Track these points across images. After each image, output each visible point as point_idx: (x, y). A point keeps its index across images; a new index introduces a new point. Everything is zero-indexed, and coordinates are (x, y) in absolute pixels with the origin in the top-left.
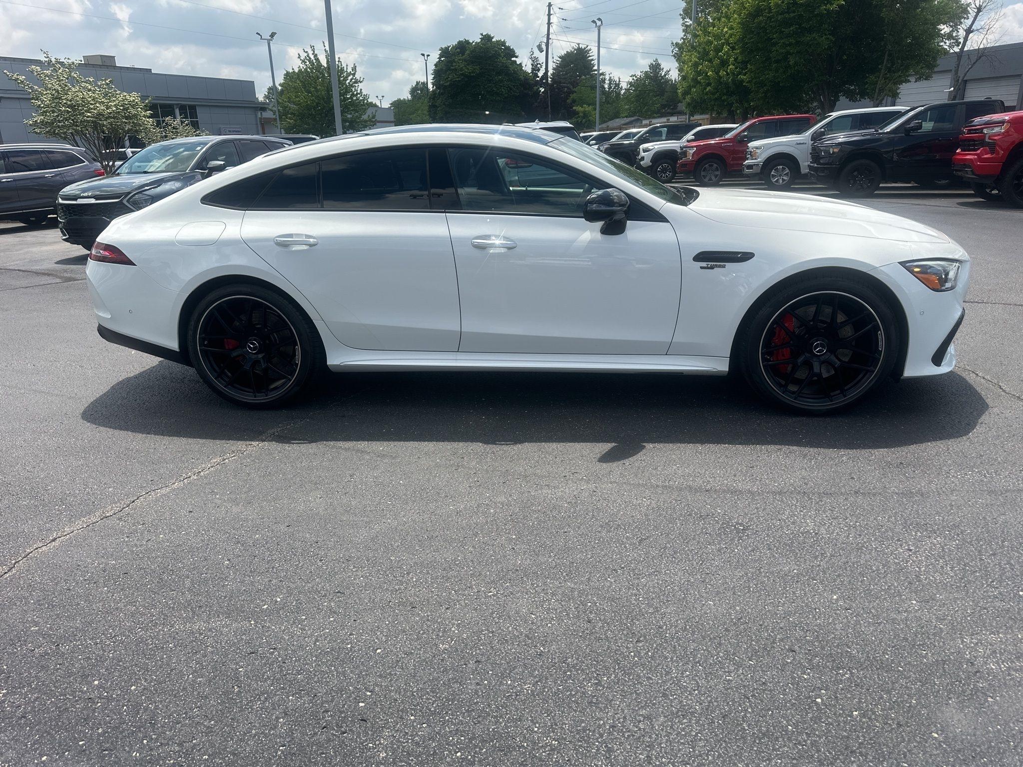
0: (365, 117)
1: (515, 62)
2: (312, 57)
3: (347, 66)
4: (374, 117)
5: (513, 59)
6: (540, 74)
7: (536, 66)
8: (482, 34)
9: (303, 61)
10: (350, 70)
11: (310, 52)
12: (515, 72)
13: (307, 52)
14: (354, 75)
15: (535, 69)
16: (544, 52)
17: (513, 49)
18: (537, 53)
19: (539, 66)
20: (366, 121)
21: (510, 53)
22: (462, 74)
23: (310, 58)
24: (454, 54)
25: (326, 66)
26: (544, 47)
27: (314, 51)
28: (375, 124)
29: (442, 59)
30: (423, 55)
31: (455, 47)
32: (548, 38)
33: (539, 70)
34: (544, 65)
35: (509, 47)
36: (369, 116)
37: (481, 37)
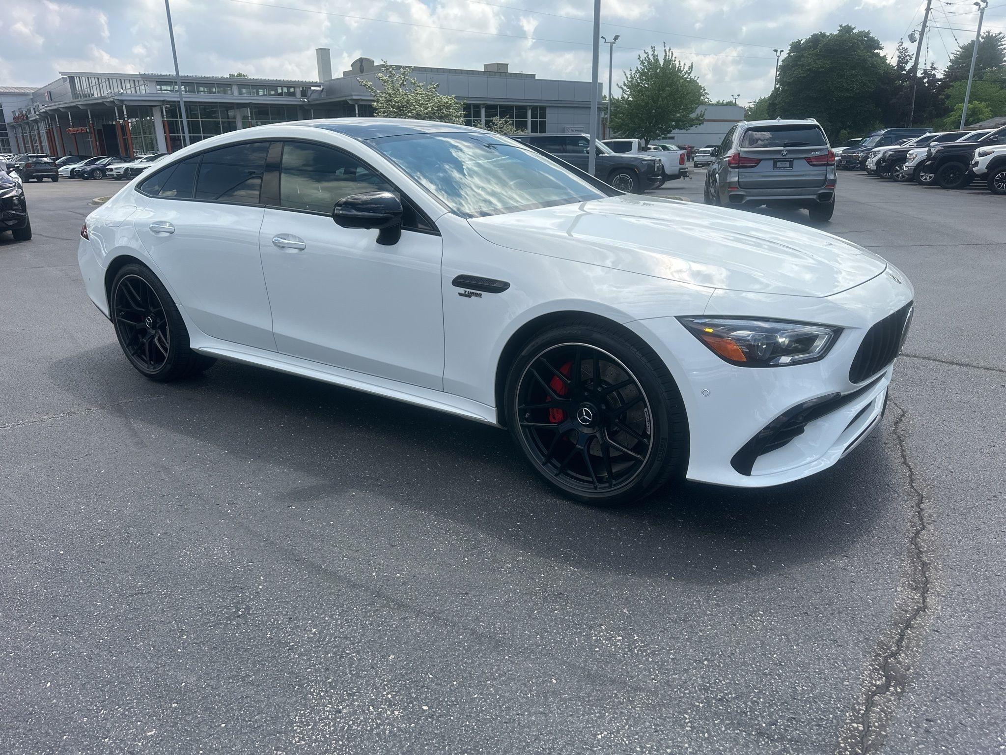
0: (693, 116)
1: (878, 54)
2: (651, 57)
3: (685, 65)
4: (702, 116)
5: (876, 51)
6: (908, 67)
7: (904, 58)
8: (841, 26)
9: (642, 62)
10: (686, 69)
11: (650, 53)
12: (873, 66)
13: (647, 53)
14: (689, 74)
15: (902, 61)
16: (916, 43)
17: (877, 40)
18: (907, 44)
19: (908, 57)
20: (692, 120)
21: (874, 44)
22: (809, 70)
23: (649, 59)
24: (804, 49)
25: (662, 64)
26: (917, 36)
27: (654, 52)
28: (703, 123)
29: (792, 54)
30: (776, 51)
31: (807, 41)
32: (924, 26)
33: (907, 62)
34: (914, 57)
35: (873, 38)
36: (698, 115)
37: (839, 28)
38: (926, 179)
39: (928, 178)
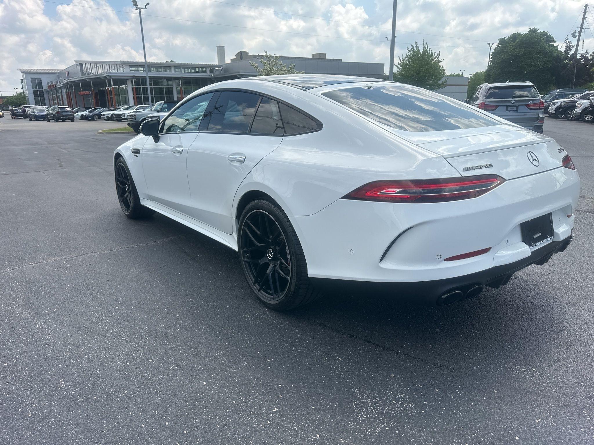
0: (440, 82)
1: (553, 45)
2: (415, 48)
3: (435, 52)
4: (445, 82)
5: (552, 43)
6: (571, 52)
7: (569, 47)
9: (410, 51)
10: (436, 55)
11: (415, 46)
12: (550, 52)
13: (412, 46)
14: (438, 58)
15: (568, 49)
16: (577, 38)
17: (552, 37)
18: (571, 39)
19: (571, 47)
20: (440, 85)
21: (551, 39)
22: (511, 55)
23: (414, 49)
24: (508, 42)
25: (421, 53)
26: (577, 34)
27: (417, 45)
28: (446, 86)
29: (500, 46)
30: (489, 44)
31: (509, 38)
32: (582, 28)
33: (570, 50)
34: (575, 46)
35: (550, 36)
36: (443, 81)
37: (529, 30)
38: (588, 119)
39: (589, 118)
